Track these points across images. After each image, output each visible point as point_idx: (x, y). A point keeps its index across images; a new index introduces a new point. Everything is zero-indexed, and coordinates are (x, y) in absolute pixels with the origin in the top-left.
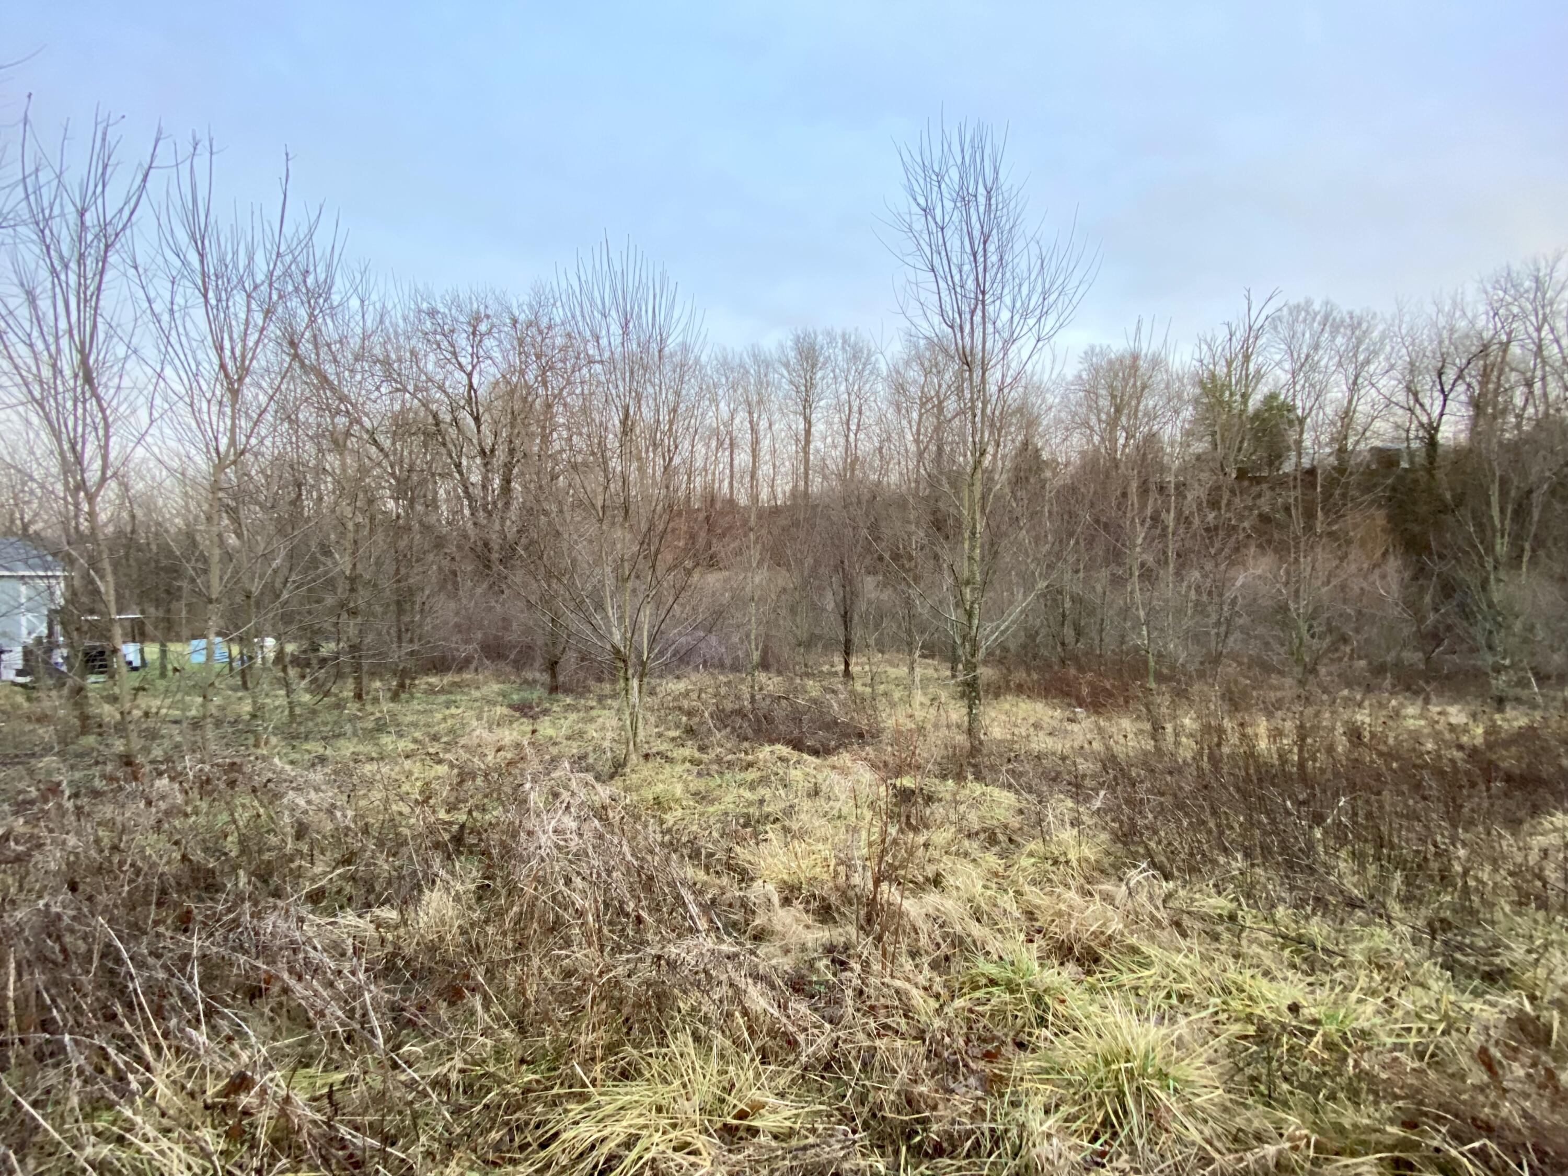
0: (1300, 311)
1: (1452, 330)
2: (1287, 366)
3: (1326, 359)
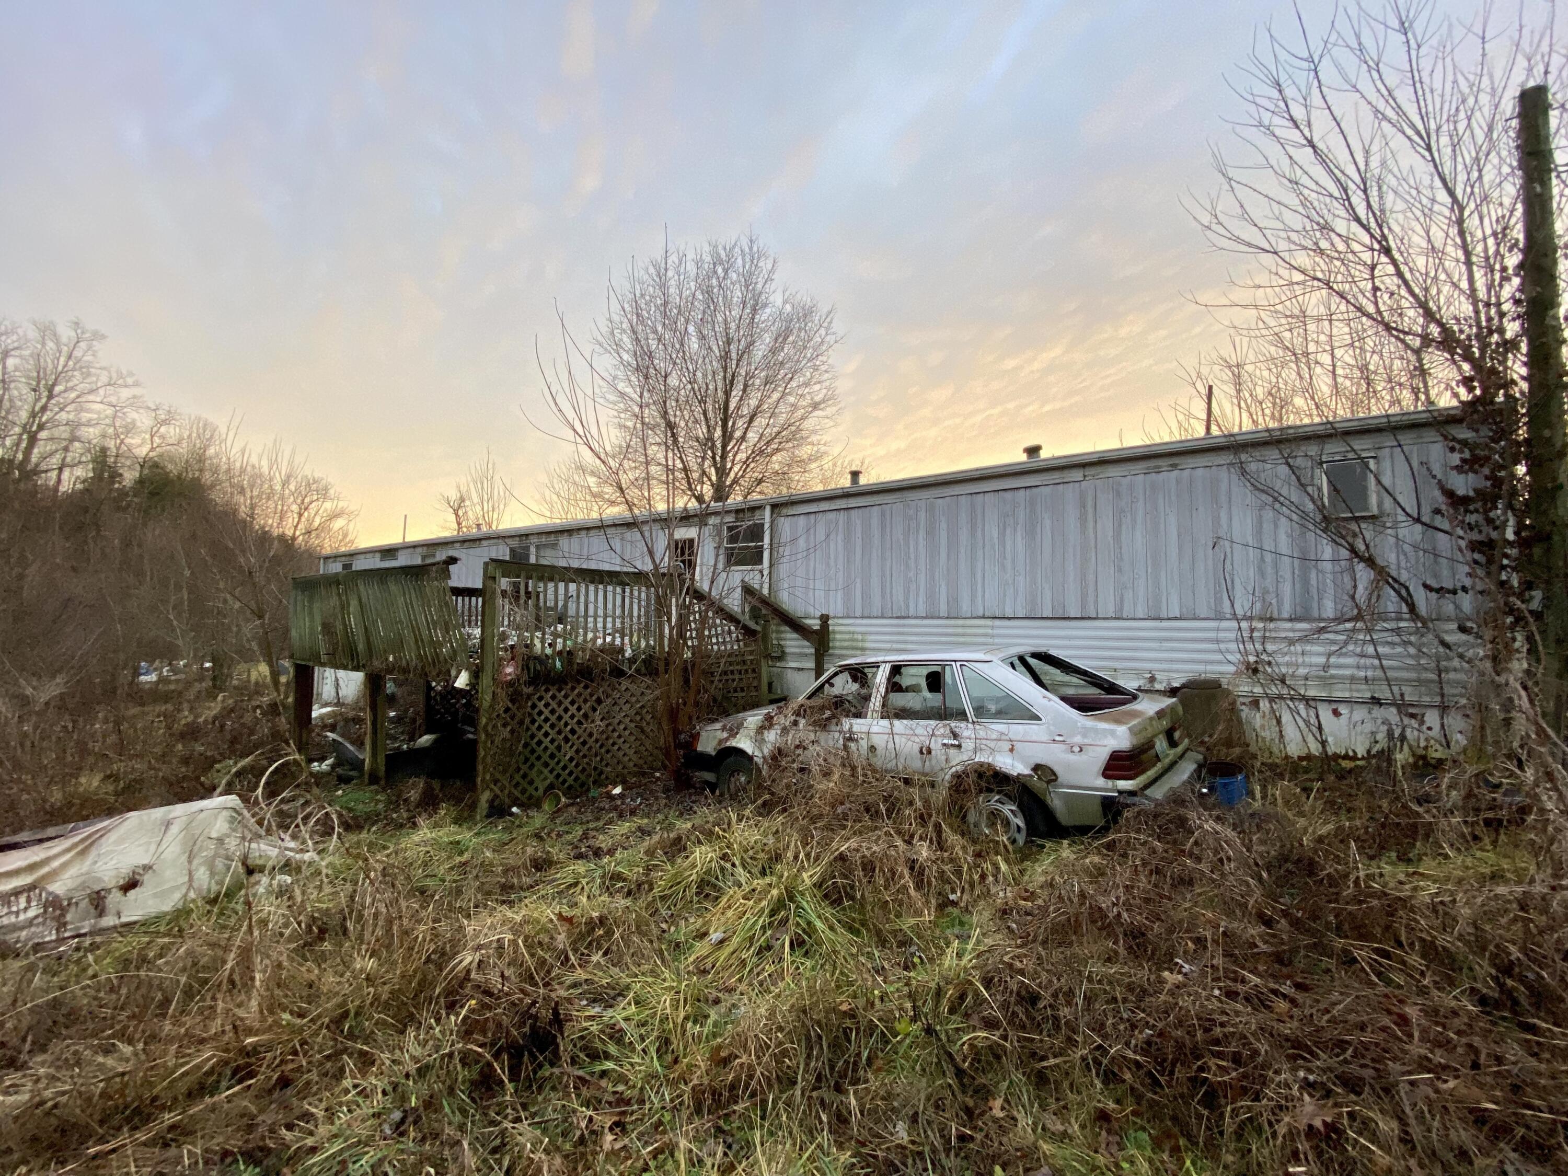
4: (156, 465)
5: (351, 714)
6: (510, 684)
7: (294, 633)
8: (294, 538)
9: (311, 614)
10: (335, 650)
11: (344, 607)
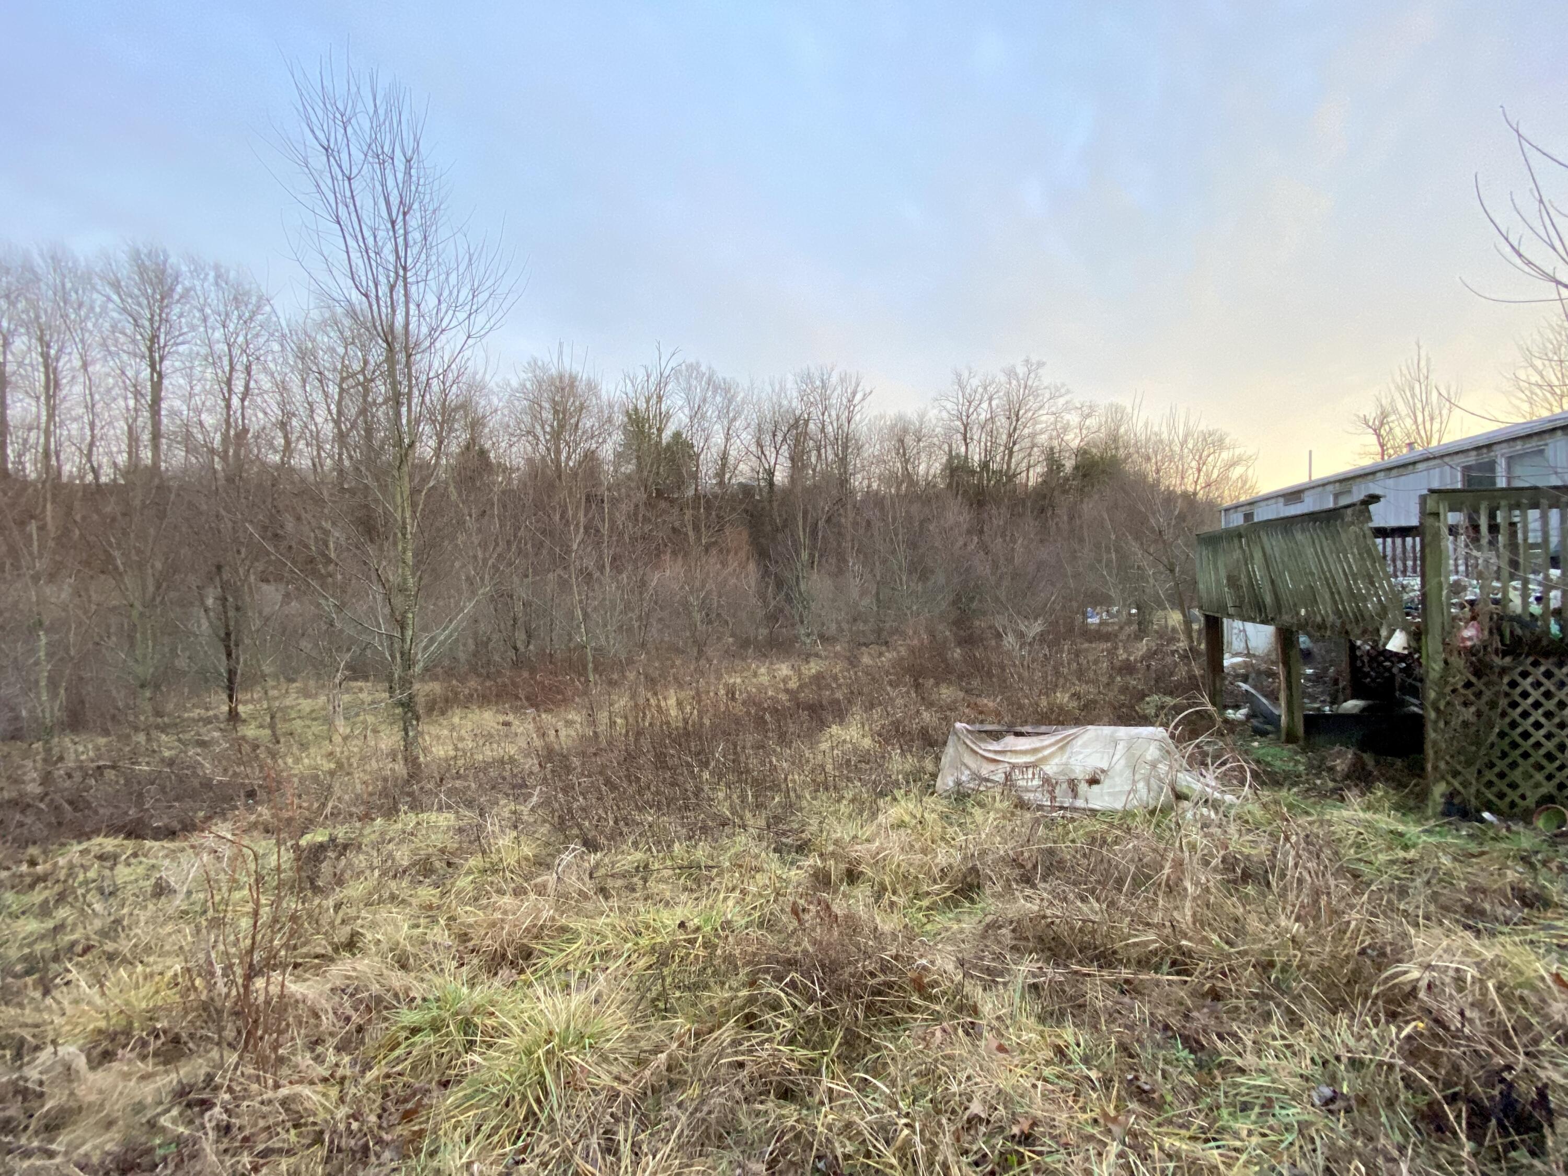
0: (693, 368)
1: (780, 406)
2: (686, 411)
3: (711, 412)
4: (1085, 452)
5: (1263, 667)
6: (1471, 651)
7: (1201, 586)
8: (1195, 494)
9: (1216, 569)
10: (1242, 602)
11: (1248, 559)
